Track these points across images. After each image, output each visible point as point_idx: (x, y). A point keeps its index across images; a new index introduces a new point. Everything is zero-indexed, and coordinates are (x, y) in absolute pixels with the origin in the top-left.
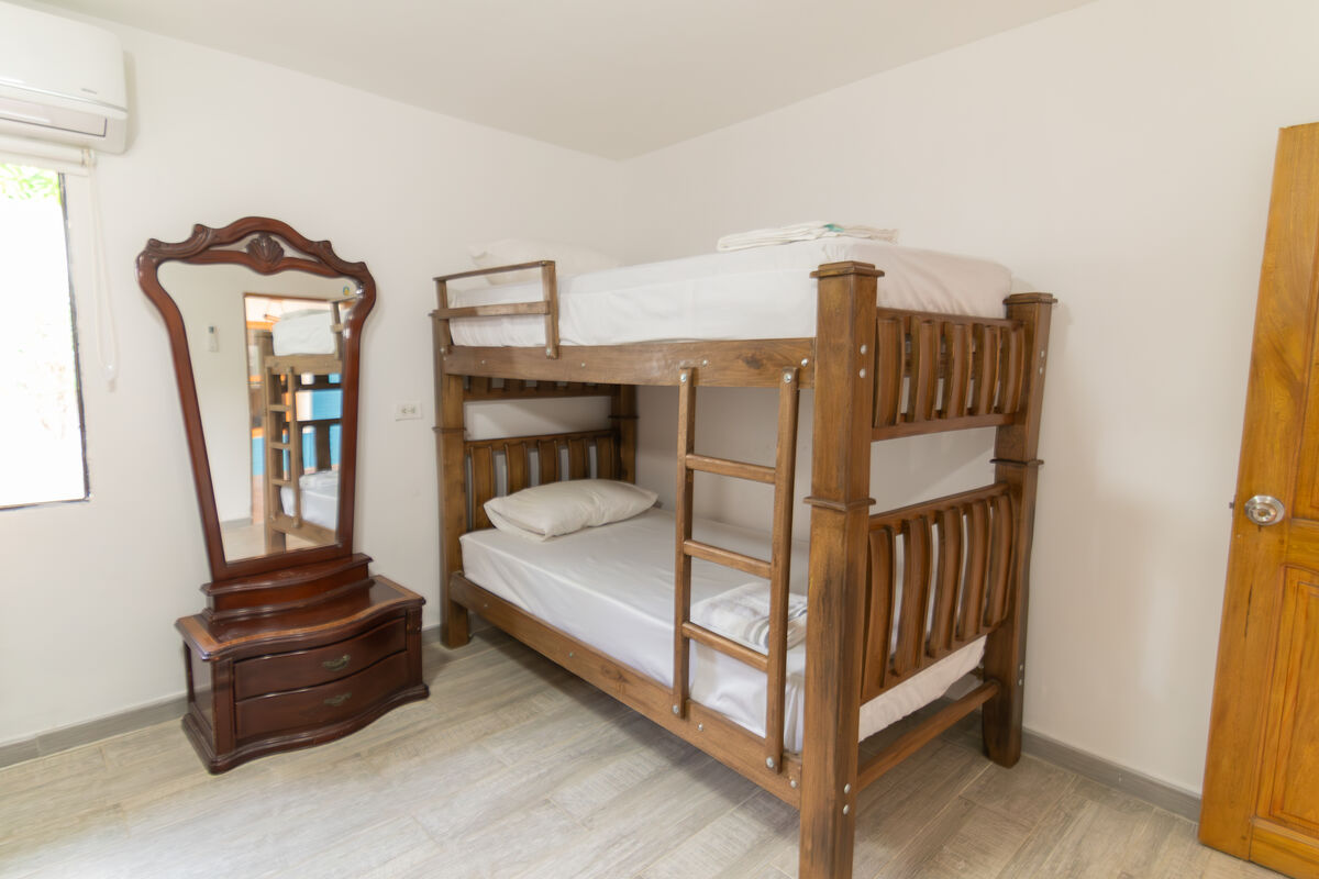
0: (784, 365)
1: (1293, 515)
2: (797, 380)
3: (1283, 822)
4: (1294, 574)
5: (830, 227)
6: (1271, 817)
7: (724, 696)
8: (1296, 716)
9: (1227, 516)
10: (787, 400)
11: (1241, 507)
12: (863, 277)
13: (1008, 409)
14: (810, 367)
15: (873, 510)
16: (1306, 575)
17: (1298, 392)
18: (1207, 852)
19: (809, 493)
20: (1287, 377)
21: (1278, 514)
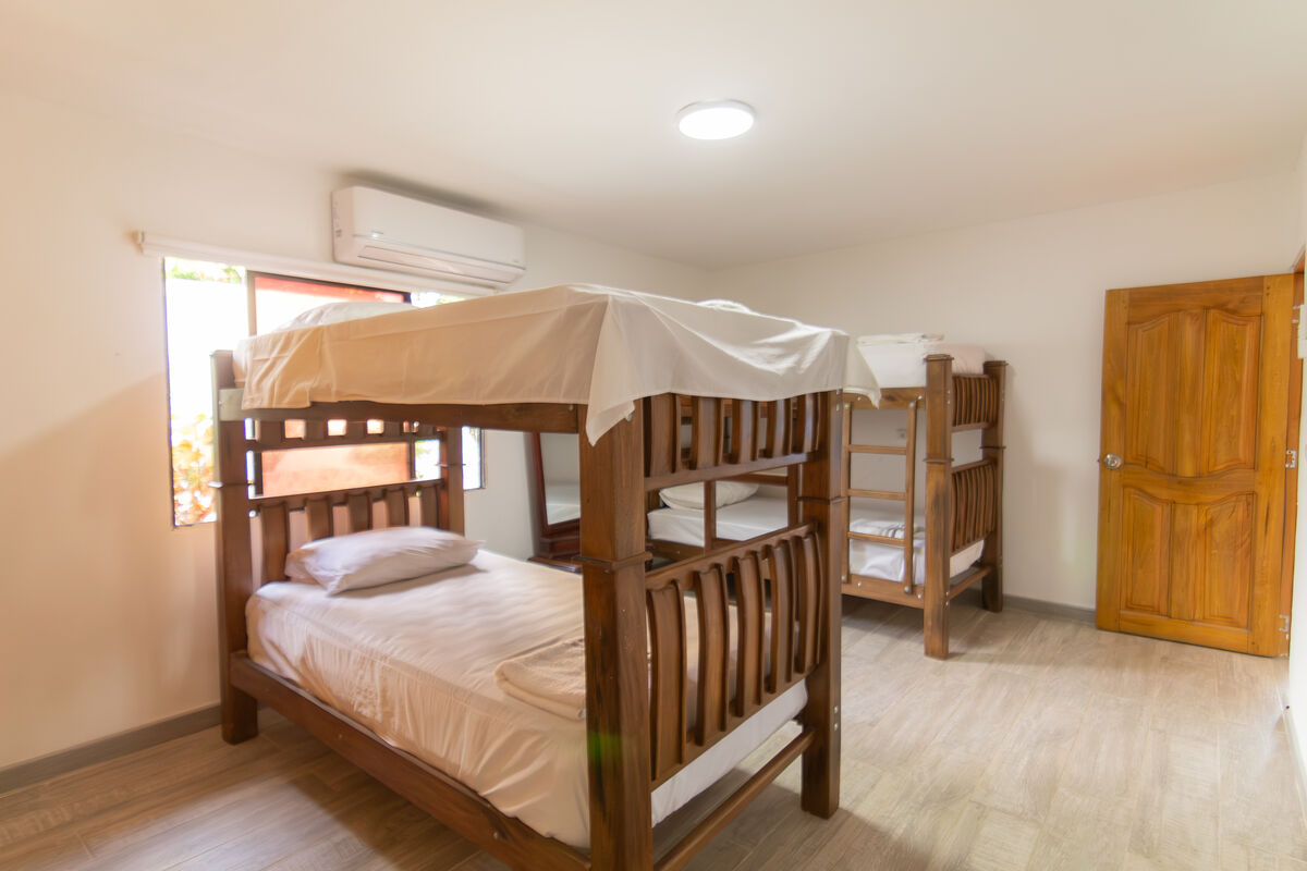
0: (911, 400)
1: (1125, 463)
2: (917, 407)
3: (1132, 609)
4: (1127, 490)
5: (923, 337)
6: (1127, 608)
7: (873, 567)
8: (1133, 556)
9: (1097, 465)
10: (912, 414)
11: (1102, 461)
12: (946, 361)
13: (990, 420)
14: (923, 400)
15: (954, 464)
16: (1132, 490)
17: (1121, 405)
18: (1099, 632)
19: (925, 457)
20: (1118, 400)
21: (1118, 463)
